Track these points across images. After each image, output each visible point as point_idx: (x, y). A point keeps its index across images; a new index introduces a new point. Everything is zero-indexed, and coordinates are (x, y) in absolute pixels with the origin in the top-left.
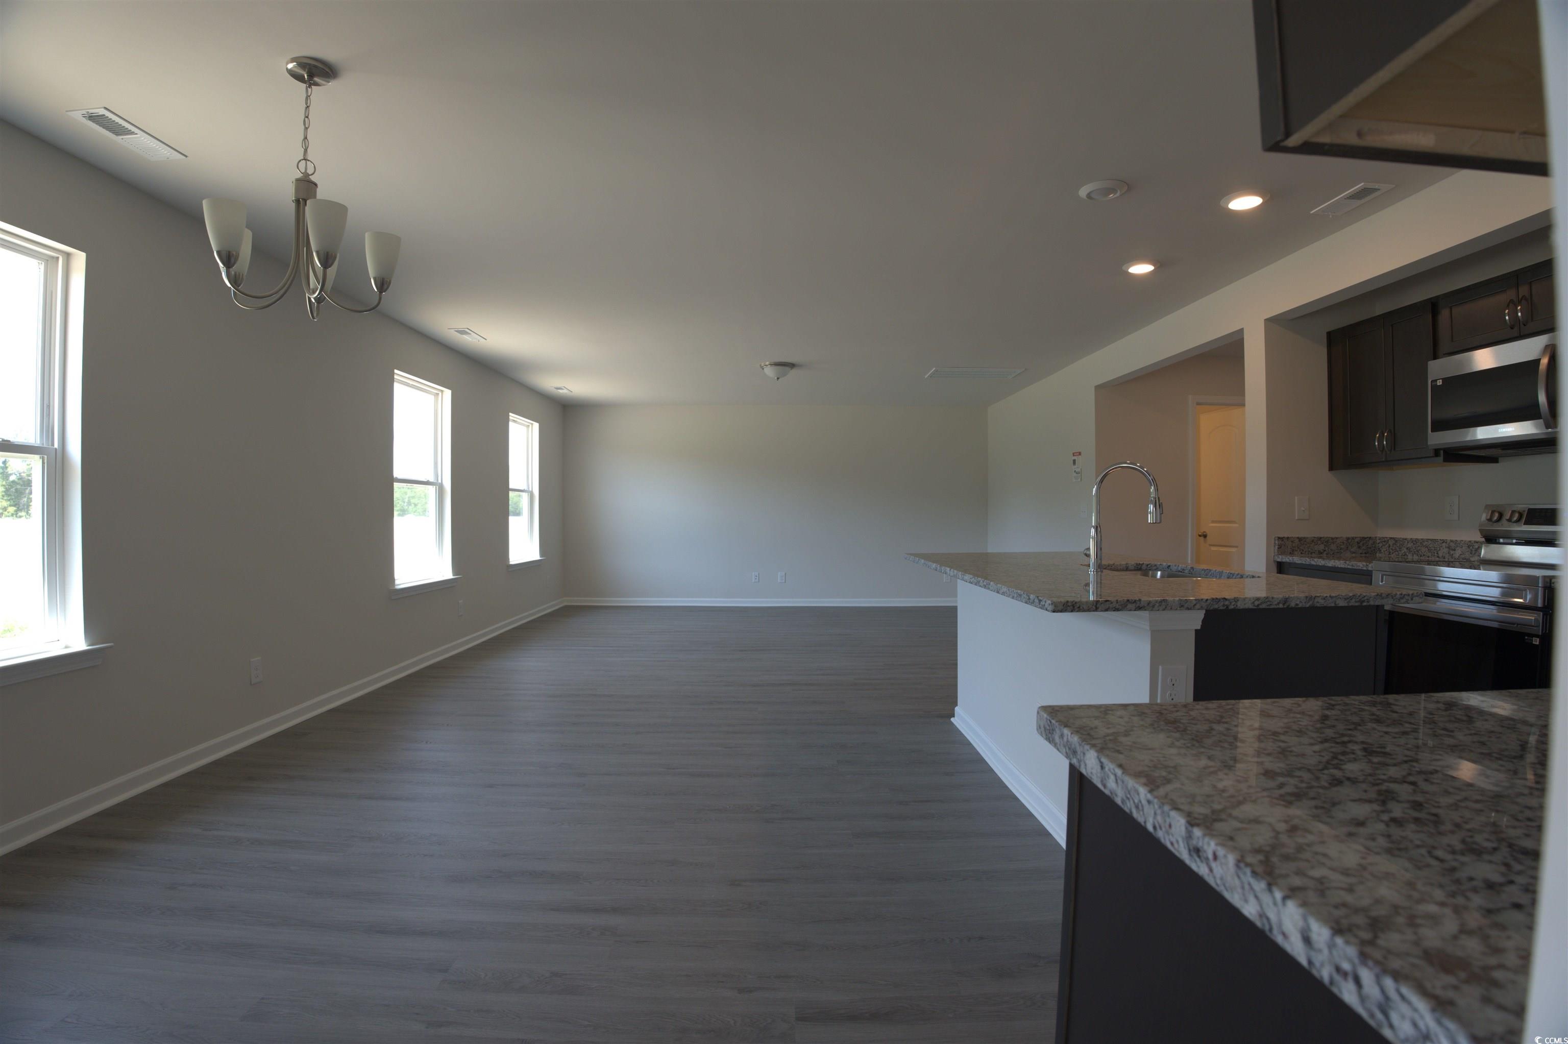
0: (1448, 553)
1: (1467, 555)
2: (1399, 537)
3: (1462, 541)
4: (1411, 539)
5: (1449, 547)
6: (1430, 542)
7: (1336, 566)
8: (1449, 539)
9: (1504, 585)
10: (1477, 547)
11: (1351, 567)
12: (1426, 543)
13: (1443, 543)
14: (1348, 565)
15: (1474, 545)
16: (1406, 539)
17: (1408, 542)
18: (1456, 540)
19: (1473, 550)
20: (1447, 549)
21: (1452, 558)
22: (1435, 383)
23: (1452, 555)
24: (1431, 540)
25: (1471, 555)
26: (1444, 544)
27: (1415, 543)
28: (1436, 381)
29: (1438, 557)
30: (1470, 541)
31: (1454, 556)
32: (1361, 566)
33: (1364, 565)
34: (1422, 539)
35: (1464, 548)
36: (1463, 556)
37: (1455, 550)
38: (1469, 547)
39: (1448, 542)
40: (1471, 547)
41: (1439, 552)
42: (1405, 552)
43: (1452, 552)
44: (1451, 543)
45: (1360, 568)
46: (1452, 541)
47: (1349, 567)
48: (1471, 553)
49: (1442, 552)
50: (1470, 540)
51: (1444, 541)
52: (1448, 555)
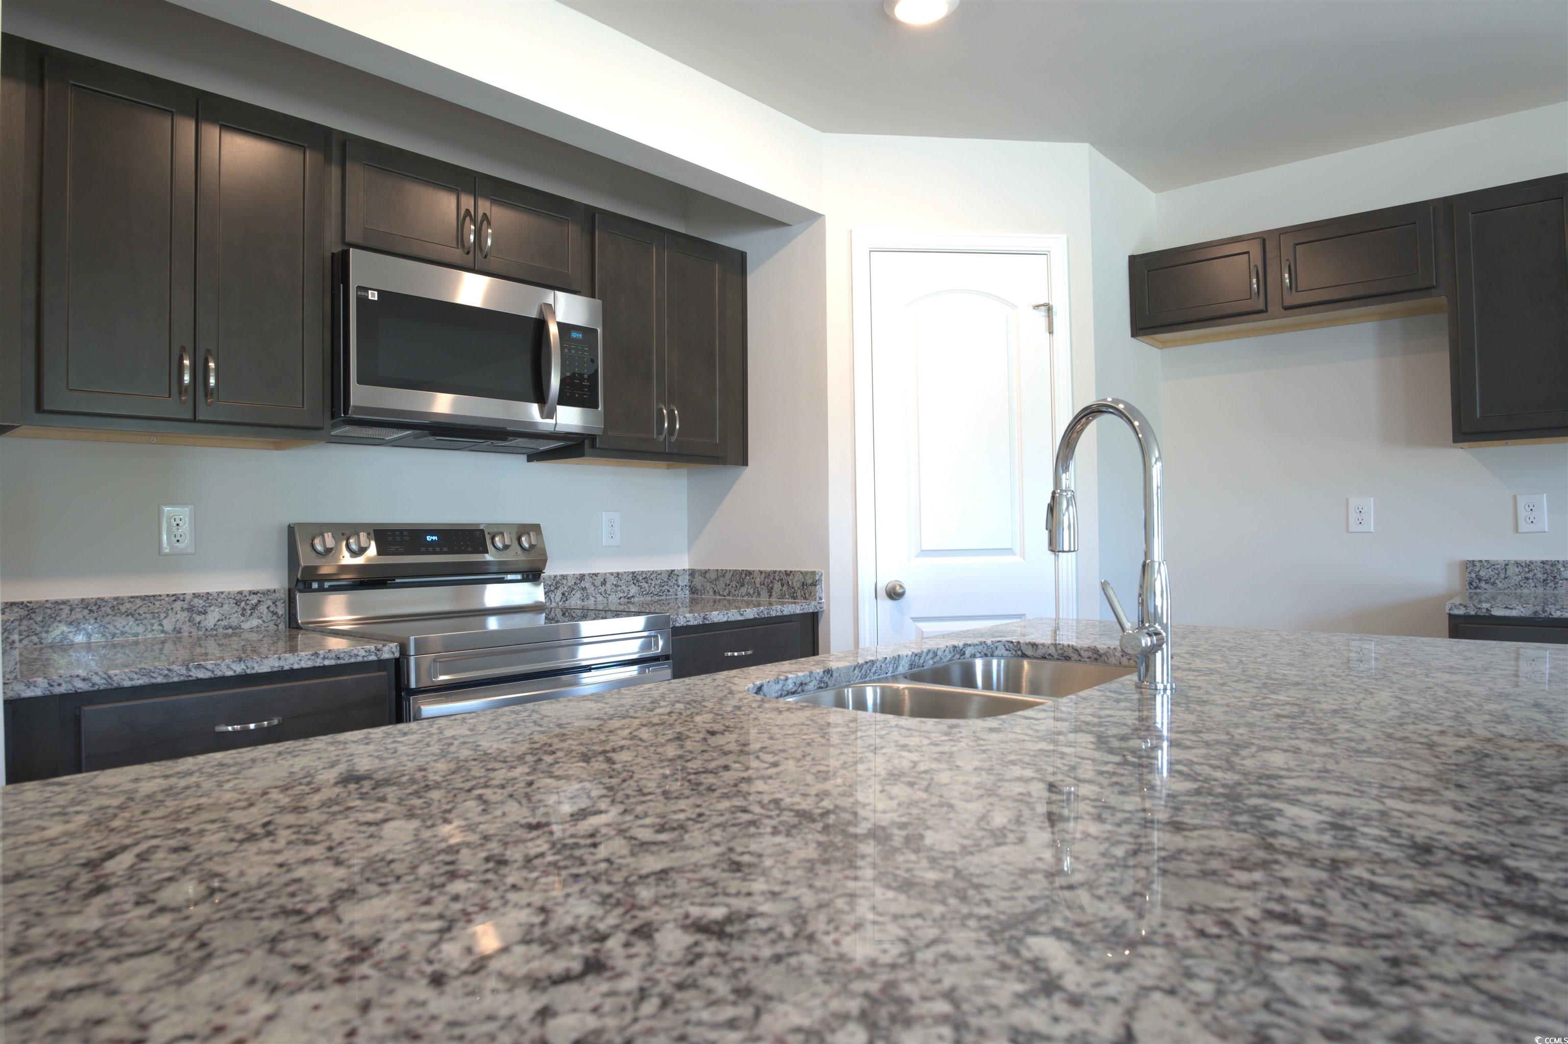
0: (189, 621)
1: (235, 620)
2: (43, 599)
3: (222, 593)
4: (83, 600)
5: (191, 609)
6: (139, 602)
7: (287, 668)
8: (163, 592)
9: (645, 634)
10: (254, 601)
11: (333, 662)
12: (128, 605)
13: (175, 600)
14: (324, 658)
15: (250, 598)
16: (64, 603)
17: (71, 610)
18: (208, 593)
19: (248, 607)
20: (186, 613)
21: (199, 629)
22: (363, 294)
23: (199, 623)
24: (143, 598)
25: (242, 618)
26: (178, 604)
27: (94, 608)
28: (366, 289)
29: (163, 631)
30: (240, 593)
31: (202, 625)
32: (362, 653)
33: (369, 651)
34: (116, 599)
35: (226, 607)
36: (225, 623)
37: (205, 613)
38: (237, 603)
39: (188, 598)
40: (243, 604)
41: (165, 622)
42: (62, 633)
43: (198, 618)
44: (196, 600)
45: (359, 659)
46: (195, 596)
47: (327, 663)
48: (243, 615)
49: (174, 620)
50: (240, 589)
51: (176, 598)
52: (188, 624)
